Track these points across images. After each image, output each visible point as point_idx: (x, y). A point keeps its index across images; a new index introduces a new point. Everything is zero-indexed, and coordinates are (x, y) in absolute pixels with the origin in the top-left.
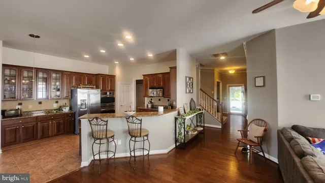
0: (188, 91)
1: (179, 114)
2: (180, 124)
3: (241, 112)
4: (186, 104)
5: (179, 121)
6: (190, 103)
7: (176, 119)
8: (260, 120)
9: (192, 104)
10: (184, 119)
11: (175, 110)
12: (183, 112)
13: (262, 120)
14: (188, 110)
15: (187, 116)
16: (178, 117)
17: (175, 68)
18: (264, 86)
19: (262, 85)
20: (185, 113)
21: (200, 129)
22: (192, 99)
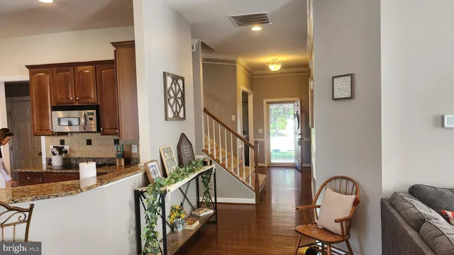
0: (171, 115)
1: (147, 180)
2: (152, 209)
4: (168, 150)
5: (149, 199)
6: (179, 148)
7: (138, 195)
8: (343, 178)
9: (185, 148)
10: (163, 195)
11: (135, 171)
12: (159, 174)
13: (348, 179)
14: (172, 167)
15: (169, 183)
16: (144, 189)
17: (131, 45)
18: (351, 98)
19: (348, 94)
20: (165, 175)
21: (207, 212)
22: (183, 135)
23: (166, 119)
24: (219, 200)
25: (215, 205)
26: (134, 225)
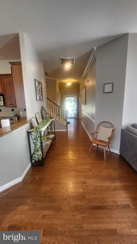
0: (38, 98)
1: (32, 127)
2: (36, 139)
3: (73, 116)
4: (38, 113)
5: (34, 135)
7: (29, 133)
8: (106, 122)
9: (43, 112)
10: (40, 133)
11: (26, 122)
12: (36, 123)
13: (108, 122)
14: (40, 120)
15: (42, 127)
16: (31, 130)
17: (20, 64)
18: (112, 92)
19: (111, 90)
20: (38, 124)
21: (52, 136)
22: (42, 107)
23: (37, 100)
24: (56, 131)
25: (54, 133)
26: (28, 146)
